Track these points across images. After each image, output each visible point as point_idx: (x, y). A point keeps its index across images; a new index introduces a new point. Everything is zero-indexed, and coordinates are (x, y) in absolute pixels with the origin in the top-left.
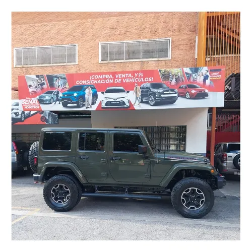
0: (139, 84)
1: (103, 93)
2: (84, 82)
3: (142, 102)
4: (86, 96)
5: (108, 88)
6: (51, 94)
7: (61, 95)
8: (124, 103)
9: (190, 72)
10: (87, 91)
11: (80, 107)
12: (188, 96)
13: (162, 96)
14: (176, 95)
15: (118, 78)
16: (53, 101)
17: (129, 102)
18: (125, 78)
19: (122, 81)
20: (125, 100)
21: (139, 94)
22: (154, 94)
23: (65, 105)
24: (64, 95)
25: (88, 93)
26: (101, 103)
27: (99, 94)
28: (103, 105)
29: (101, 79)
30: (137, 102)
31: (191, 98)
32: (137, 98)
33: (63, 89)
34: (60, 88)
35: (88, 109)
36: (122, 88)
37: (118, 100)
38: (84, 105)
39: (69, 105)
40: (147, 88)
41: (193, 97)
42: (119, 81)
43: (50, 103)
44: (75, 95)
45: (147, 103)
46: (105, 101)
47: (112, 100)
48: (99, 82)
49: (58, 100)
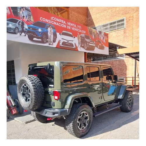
1: (60, 34)
2: (47, 20)
4: (49, 34)
5: (64, 31)
6: (16, 23)
7: (26, 27)
9: (99, 33)
11: (44, 43)
12: (98, 47)
14: (94, 45)
15: (69, 25)
16: (19, 32)
18: (73, 27)
19: (71, 28)
20: (73, 43)
22: (86, 42)
23: (31, 38)
24: (29, 28)
26: (59, 43)
27: (58, 34)
28: (61, 44)
29: (59, 23)
33: (28, 21)
34: (25, 19)
35: (50, 46)
38: (47, 42)
39: (35, 39)
42: (69, 28)
43: (15, 33)
44: (40, 30)
46: (62, 41)
47: (66, 41)
48: (57, 24)
49: (23, 31)
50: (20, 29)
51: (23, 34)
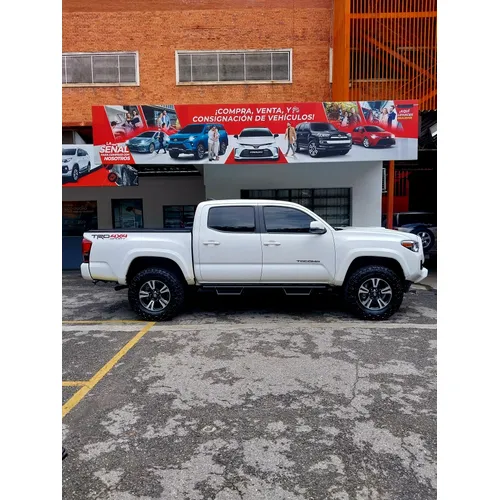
0: (294, 123)
1: (236, 136)
2: (206, 119)
3: (298, 151)
4: (210, 142)
5: (245, 130)
6: (151, 137)
7: (167, 138)
8: (270, 153)
9: (370, 108)
10: (211, 133)
11: (199, 159)
12: (366, 143)
13: (328, 142)
14: (349, 141)
15: (260, 114)
16: (155, 149)
17: (279, 151)
18: (272, 114)
19: (267, 118)
20: (272, 149)
21: (294, 139)
22: (317, 139)
23: (174, 155)
24: (172, 139)
25: (213, 137)
26: (233, 152)
27: (231, 138)
28: (237, 155)
29: (233, 115)
30: (291, 151)
31: (371, 146)
32: (290, 145)
33: (170, 129)
34: (166, 128)
35: (213, 162)
36: (266, 129)
37: (260, 148)
38: (206, 156)
39: (180, 155)
40: (306, 130)
41: (373, 145)
42: (263, 119)
43: (149, 152)
44: (192, 139)
45: (306, 152)
46: (241, 149)
47: (252, 148)
48: (231, 119)
49: (162, 147)
50: (158, 145)
51: (162, 151)
